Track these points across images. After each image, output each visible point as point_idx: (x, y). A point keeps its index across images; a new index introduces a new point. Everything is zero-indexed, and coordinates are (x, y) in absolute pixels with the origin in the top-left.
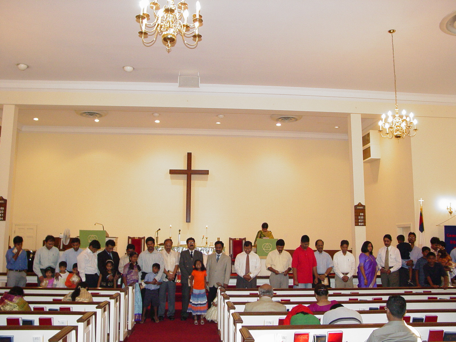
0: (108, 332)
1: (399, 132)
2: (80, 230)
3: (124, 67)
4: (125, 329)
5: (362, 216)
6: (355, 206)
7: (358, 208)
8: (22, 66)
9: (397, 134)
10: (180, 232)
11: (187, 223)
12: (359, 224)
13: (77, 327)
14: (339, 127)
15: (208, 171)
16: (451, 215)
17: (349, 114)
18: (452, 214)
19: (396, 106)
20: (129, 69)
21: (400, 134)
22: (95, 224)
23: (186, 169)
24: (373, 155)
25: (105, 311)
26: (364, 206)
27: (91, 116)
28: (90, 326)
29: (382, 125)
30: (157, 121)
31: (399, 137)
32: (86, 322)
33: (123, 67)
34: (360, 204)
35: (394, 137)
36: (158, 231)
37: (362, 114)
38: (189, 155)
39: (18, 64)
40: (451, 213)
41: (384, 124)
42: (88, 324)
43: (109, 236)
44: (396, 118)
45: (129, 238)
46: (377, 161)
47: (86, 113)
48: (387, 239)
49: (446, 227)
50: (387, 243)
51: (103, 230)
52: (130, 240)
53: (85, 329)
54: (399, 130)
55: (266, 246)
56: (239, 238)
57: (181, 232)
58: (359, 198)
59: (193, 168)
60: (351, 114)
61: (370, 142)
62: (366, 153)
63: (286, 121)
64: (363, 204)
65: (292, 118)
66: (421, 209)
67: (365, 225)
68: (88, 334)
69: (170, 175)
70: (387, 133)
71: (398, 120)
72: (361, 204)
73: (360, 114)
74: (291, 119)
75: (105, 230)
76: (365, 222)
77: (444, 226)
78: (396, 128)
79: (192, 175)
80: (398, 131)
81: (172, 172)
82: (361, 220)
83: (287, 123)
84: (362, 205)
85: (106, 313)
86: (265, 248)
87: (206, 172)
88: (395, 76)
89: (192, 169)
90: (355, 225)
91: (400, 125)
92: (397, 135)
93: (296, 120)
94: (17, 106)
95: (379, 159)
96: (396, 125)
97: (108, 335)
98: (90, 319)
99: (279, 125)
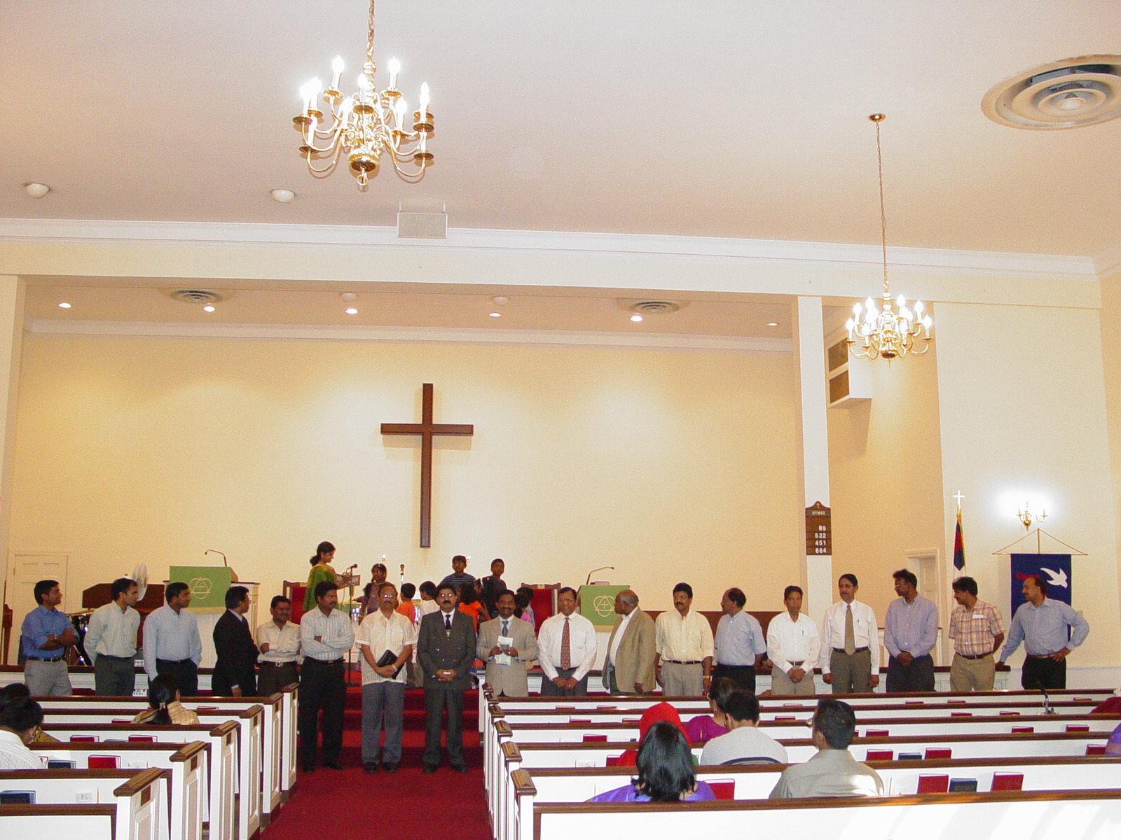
0: (237, 792)
1: (891, 345)
2: (171, 567)
3: (273, 190)
4: (275, 788)
5: (822, 532)
6: (807, 509)
7: (813, 513)
8: (37, 189)
9: (887, 349)
10: (402, 570)
11: (422, 549)
12: (817, 551)
13: (171, 771)
14: (778, 324)
15: (472, 426)
16: (1027, 529)
17: (793, 299)
18: (1030, 527)
19: (884, 285)
20: (283, 195)
21: (893, 351)
22: (206, 553)
23: (421, 422)
24: (856, 390)
25: (229, 742)
26: (829, 509)
27: (197, 300)
28: (198, 771)
29: (854, 331)
30: (352, 311)
31: (892, 356)
32: (189, 761)
33: (271, 192)
34: (818, 504)
35: (880, 355)
36: (352, 567)
37: (823, 297)
38: (428, 390)
39: (27, 185)
40: (1027, 525)
41: (858, 326)
42: (194, 766)
43: (239, 581)
44: (884, 313)
45: (286, 584)
46: (866, 402)
47: (182, 292)
48: (846, 582)
49: (1014, 556)
50: (844, 589)
51: (224, 566)
52: (288, 589)
53: (186, 776)
54: (891, 340)
55: (603, 603)
56: (546, 585)
57: (404, 569)
58: (818, 492)
59: (437, 420)
60: (799, 297)
61: (847, 361)
62: (838, 387)
63: (654, 310)
64: (826, 504)
65: (668, 303)
66: (959, 517)
67: (830, 554)
68: (194, 786)
69: (382, 436)
70: (867, 346)
71: (888, 318)
72: (821, 505)
73: (821, 298)
74: (664, 307)
75: (228, 566)
76: (831, 547)
77: (1010, 556)
78: (885, 336)
79: (433, 437)
80: (888, 341)
81: (387, 429)
82: (821, 541)
83: (655, 314)
84: (822, 508)
85: (233, 746)
86: (601, 607)
87: (467, 430)
88: (883, 219)
89: (435, 422)
90: (808, 554)
91: (894, 329)
92: (886, 351)
93: (676, 308)
94: (22, 277)
95: (870, 399)
96: (885, 330)
97: (237, 797)
98: (196, 756)
99: (637, 318)
